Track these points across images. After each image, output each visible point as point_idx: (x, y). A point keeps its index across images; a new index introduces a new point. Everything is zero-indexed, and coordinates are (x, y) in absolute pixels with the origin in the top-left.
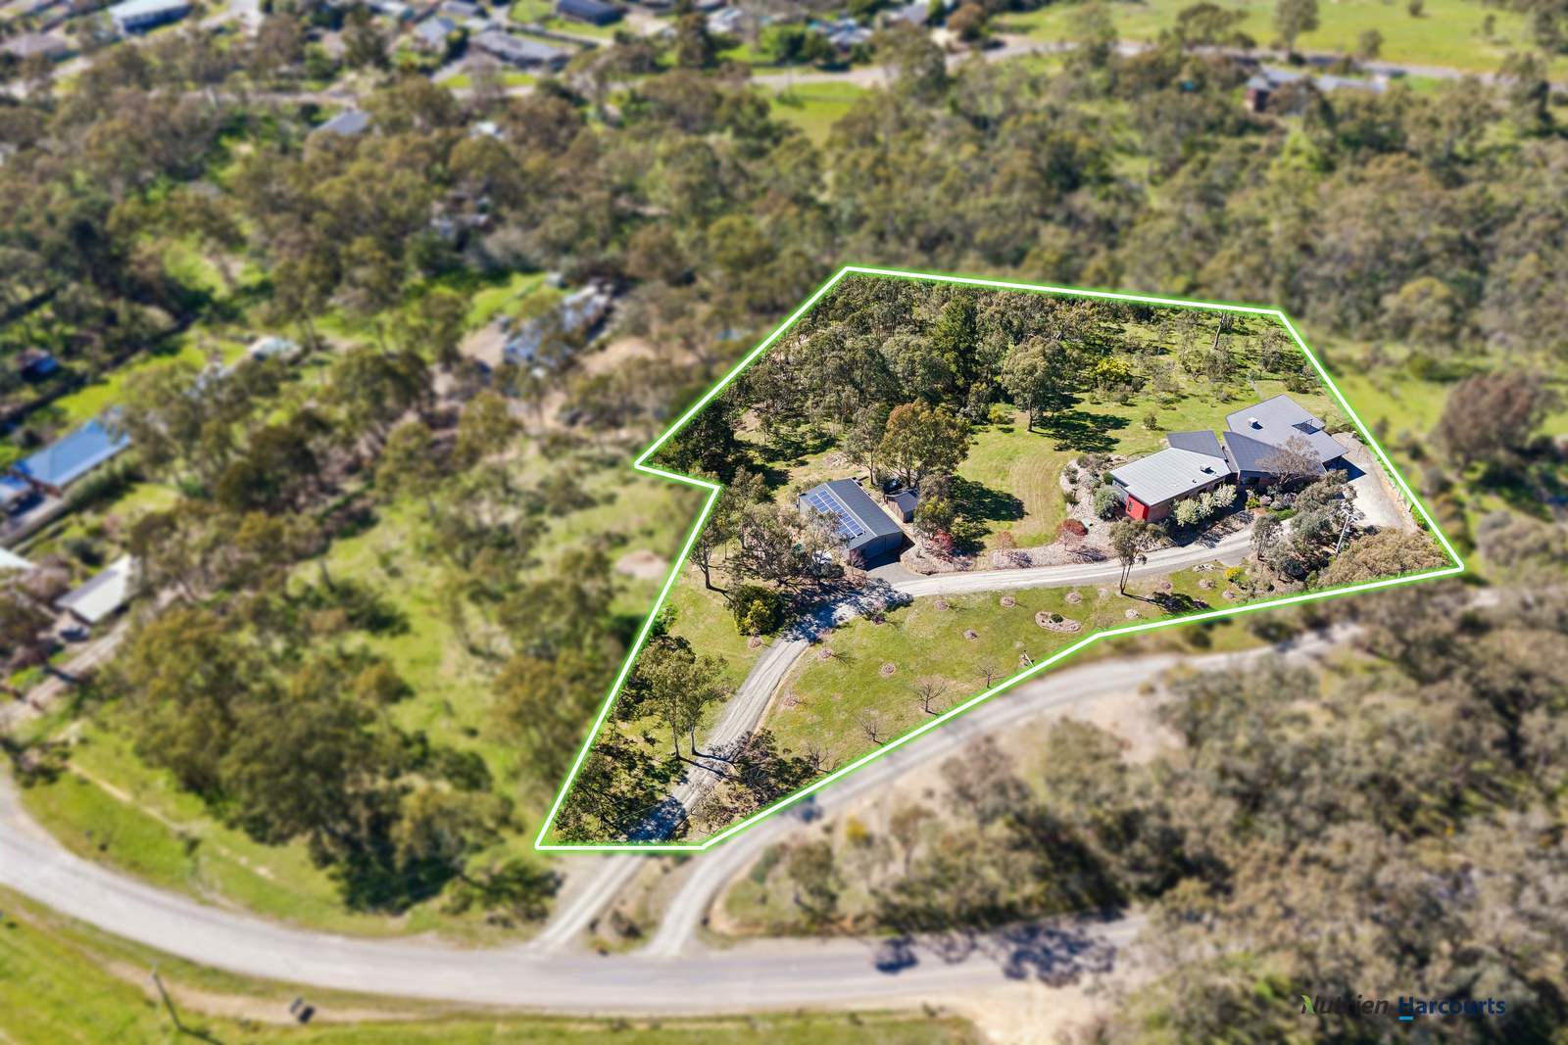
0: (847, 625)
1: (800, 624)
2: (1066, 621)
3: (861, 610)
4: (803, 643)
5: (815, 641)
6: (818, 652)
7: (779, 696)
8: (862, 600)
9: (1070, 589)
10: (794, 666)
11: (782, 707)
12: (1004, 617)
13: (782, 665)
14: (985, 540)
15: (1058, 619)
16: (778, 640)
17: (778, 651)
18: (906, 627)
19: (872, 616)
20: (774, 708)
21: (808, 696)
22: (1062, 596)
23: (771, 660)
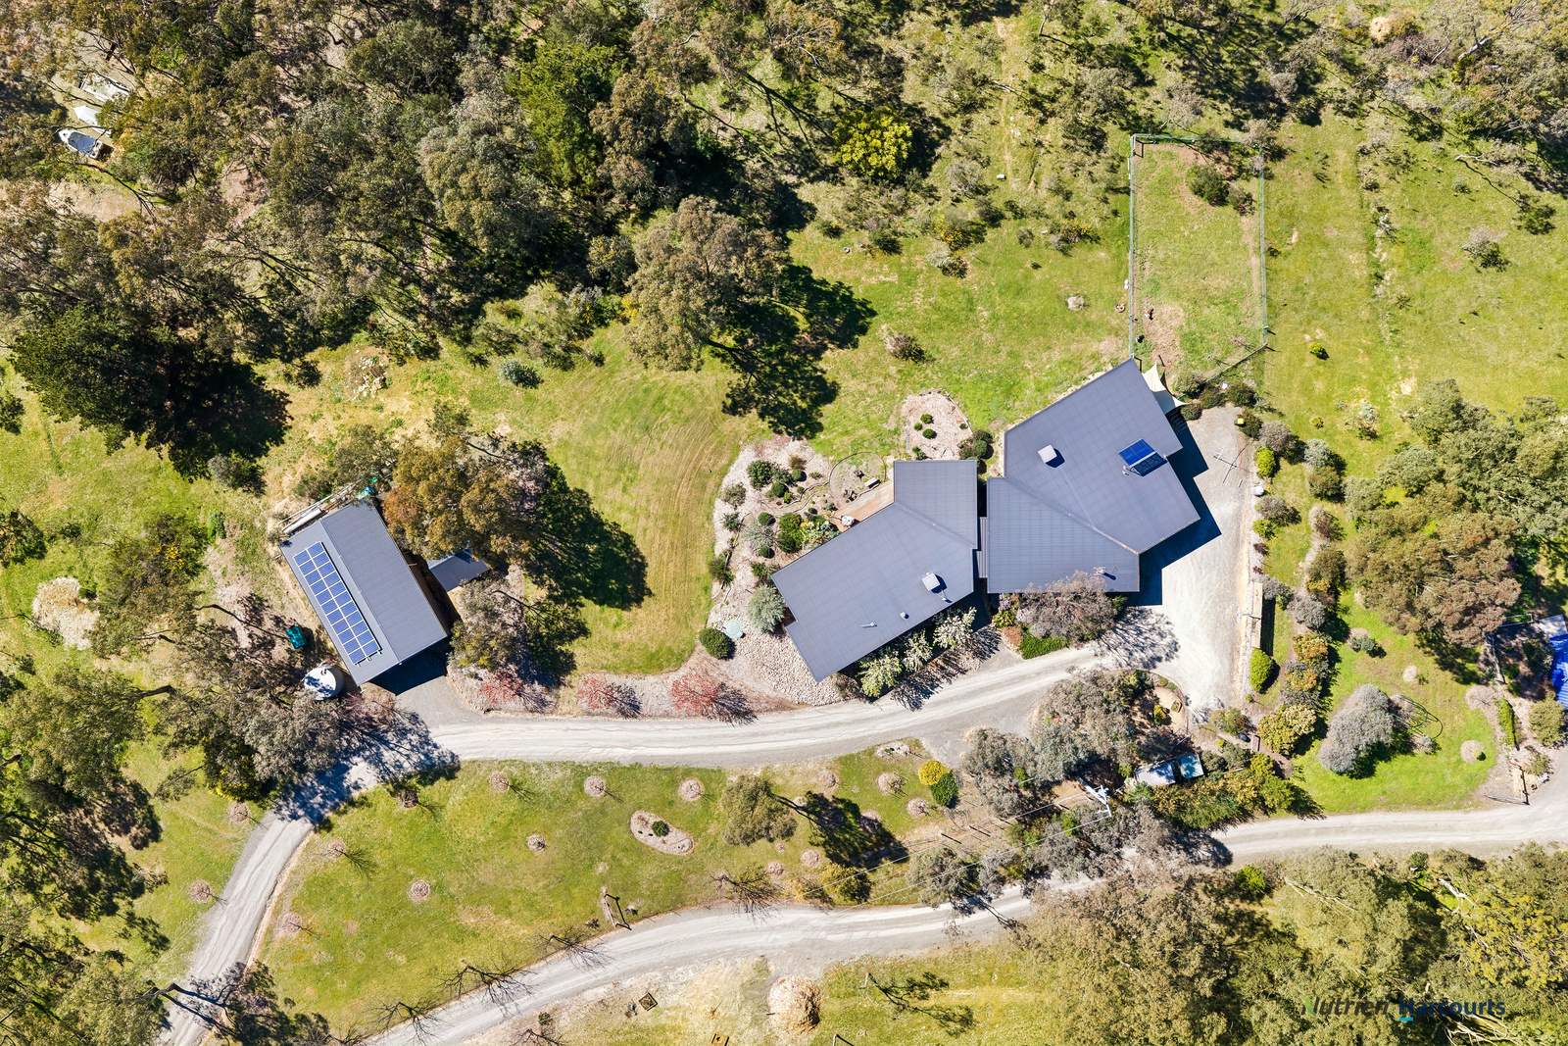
0: (364, 802)
1: (298, 789)
2: (671, 837)
3: (385, 775)
4: (303, 825)
5: (322, 824)
6: (328, 842)
7: (277, 913)
8: (388, 756)
9: (688, 773)
10: (294, 863)
11: (280, 934)
12: (587, 816)
13: (278, 858)
14: (577, 649)
15: (661, 829)
16: (270, 814)
17: (269, 837)
18: (447, 815)
19: (400, 787)
20: (270, 931)
21: (313, 919)
22: (674, 783)
23: (263, 848)
